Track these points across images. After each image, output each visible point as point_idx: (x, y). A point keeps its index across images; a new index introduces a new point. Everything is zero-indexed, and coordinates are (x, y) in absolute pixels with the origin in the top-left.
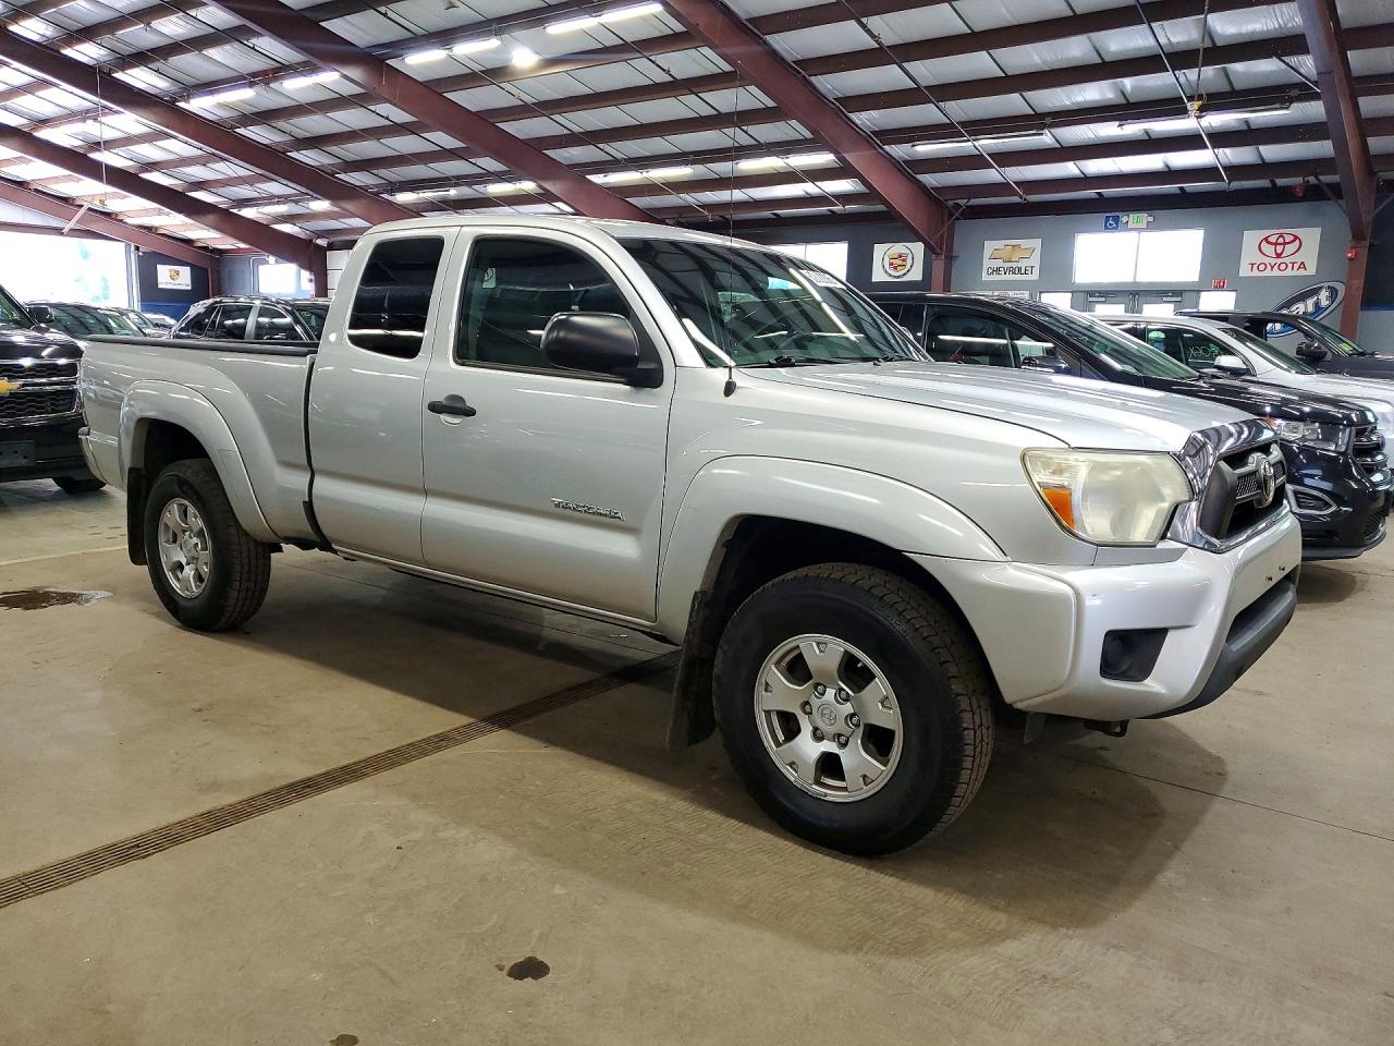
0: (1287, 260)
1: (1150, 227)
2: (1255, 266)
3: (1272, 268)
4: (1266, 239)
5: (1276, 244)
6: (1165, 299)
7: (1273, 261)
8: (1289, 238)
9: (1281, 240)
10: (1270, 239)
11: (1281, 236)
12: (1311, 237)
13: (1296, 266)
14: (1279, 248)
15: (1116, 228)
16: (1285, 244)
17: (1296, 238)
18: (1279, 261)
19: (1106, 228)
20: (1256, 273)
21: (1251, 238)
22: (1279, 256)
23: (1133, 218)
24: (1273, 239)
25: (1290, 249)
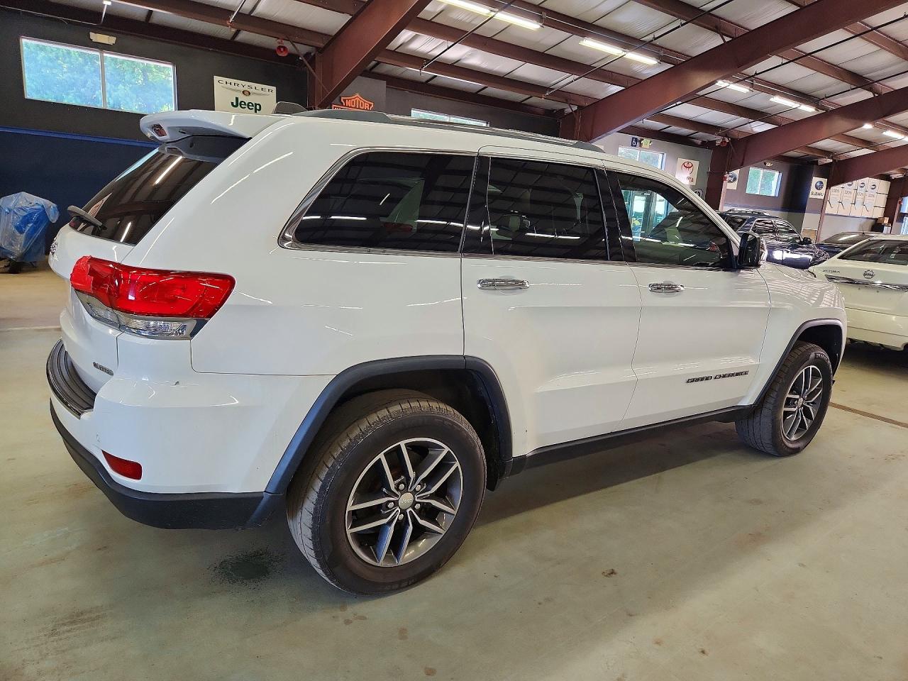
1: (651, 148)
5: (686, 167)
8: (690, 165)
9: (688, 165)
10: (685, 164)
11: (688, 163)
12: (696, 164)
15: (635, 146)
16: (689, 167)
17: (692, 165)
18: (687, 176)
19: (632, 145)
21: (681, 161)
22: (687, 173)
23: (646, 142)
25: (690, 171)
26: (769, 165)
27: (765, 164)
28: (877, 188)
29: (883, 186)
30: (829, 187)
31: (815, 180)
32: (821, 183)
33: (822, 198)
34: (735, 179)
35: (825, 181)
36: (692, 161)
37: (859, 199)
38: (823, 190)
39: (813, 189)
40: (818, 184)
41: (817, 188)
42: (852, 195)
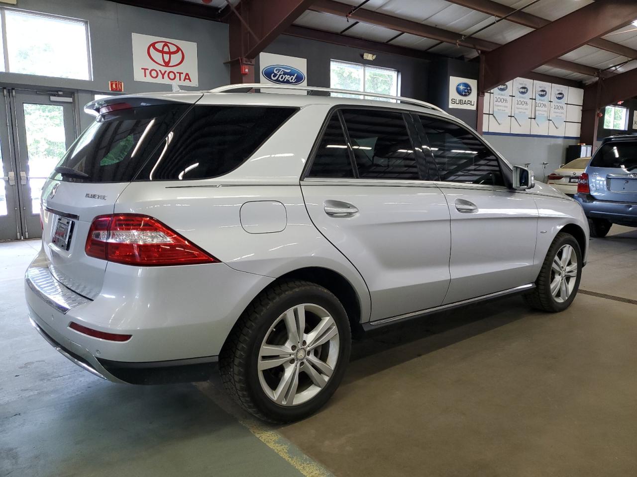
0: (175, 70)
2: (148, 72)
3: (163, 75)
4: (153, 45)
5: (162, 52)
6: (53, 98)
7: (163, 69)
8: (173, 49)
9: (166, 49)
10: (157, 46)
11: (166, 44)
13: (183, 76)
14: (167, 57)
16: (170, 53)
17: (179, 49)
18: (168, 69)
20: (149, 79)
21: (140, 42)
22: (167, 64)
24: (159, 46)
25: (175, 59)
26: (369, 57)
27: (362, 56)
28: (565, 97)
29: (574, 96)
30: (481, 92)
31: (455, 82)
32: (467, 85)
33: (474, 108)
34: (299, 79)
35: (473, 83)
36: (181, 44)
37: (541, 112)
38: (473, 97)
39: (453, 94)
40: (462, 87)
41: (459, 92)
42: (529, 107)
